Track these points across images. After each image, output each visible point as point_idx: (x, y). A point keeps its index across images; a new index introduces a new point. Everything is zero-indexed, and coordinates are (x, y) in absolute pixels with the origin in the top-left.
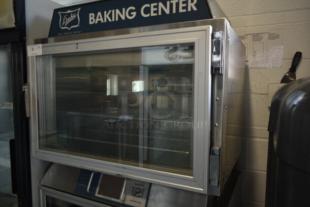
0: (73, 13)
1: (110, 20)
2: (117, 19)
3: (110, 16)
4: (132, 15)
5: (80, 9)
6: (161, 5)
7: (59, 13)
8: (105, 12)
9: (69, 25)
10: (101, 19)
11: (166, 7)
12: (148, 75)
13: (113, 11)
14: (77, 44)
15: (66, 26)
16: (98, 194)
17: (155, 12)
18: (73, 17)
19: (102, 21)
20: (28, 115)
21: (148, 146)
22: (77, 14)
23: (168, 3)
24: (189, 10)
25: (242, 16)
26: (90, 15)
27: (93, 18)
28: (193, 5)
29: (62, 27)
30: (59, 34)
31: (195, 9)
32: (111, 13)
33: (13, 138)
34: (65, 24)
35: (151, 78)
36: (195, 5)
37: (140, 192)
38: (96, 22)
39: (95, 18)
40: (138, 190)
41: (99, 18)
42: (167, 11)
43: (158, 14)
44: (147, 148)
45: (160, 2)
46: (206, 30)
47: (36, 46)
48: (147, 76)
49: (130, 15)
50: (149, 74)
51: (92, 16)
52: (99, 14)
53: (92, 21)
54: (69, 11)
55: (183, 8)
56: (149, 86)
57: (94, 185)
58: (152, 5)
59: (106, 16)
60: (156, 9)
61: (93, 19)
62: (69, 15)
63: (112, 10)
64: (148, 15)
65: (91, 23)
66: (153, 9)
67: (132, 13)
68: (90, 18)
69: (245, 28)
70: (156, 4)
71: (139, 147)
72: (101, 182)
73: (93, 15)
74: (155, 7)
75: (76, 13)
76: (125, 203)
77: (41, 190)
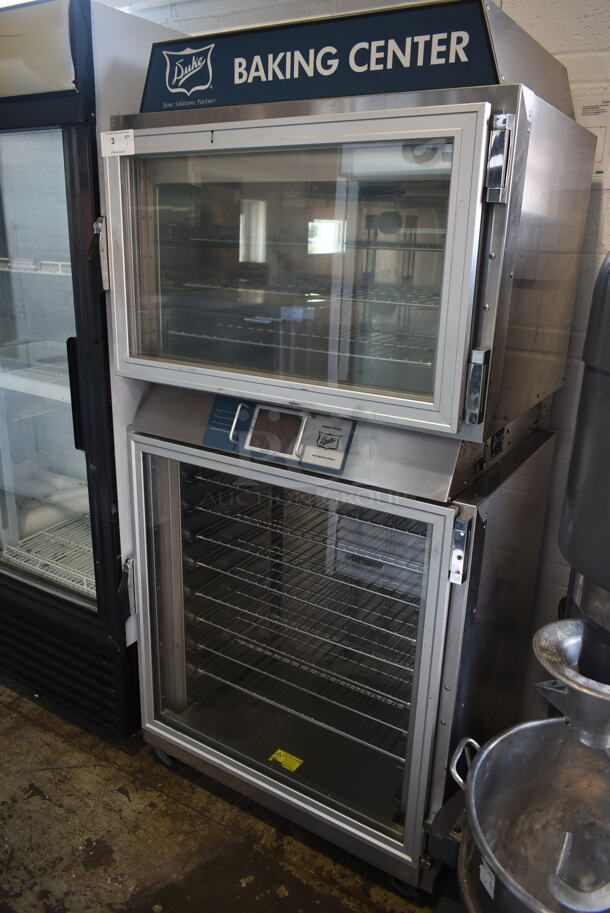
0: (198, 55)
1: (281, 76)
2: (296, 75)
3: (282, 66)
4: (331, 66)
5: (213, 46)
6: (392, 45)
7: (164, 52)
8: (271, 57)
9: (188, 84)
10: (261, 73)
11: (404, 52)
12: (356, 202)
13: (289, 54)
14: (212, 131)
15: (181, 87)
16: (251, 444)
17: (379, 61)
18: (197, 65)
19: (264, 79)
20: (106, 287)
21: (352, 352)
22: (206, 57)
23: (409, 41)
24: (452, 59)
25: (600, 50)
26: (237, 61)
27: (242, 70)
28: (460, 49)
29: (172, 87)
30: (165, 106)
31: (464, 58)
32: (284, 59)
33: (74, 335)
34: (178, 81)
35: (365, 211)
36: (465, 49)
37: (332, 441)
38: (250, 80)
39: (248, 69)
40: (329, 438)
41: (257, 70)
42: (406, 62)
43: (385, 66)
44: (348, 355)
45: (391, 38)
46: (476, 112)
47: (120, 135)
48: (354, 205)
49: (326, 67)
50: (360, 200)
51: (240, 65)
52: (257, 59)
53: (241, 75)
54: (188, 51)
55: (440, 55)
56: (359, 229)
57: (243, 427)
58: (375, 44)
59: (273, 66)
60: (381, 55)
61: (242, 72)
62: (187, 60)
63: (286, 51)
64: (364, 69)
65: (237, 81)
66: (375, 55)
67: (329, 62)
68: (237, 70)
69: (605, 85)
70: (381, 43)
71: (330, 353)
72: (256, 424)
73: (243, 61)
74: (379, 49)
75: (204, 54)
76: (303, 460)
77: (133, 443)
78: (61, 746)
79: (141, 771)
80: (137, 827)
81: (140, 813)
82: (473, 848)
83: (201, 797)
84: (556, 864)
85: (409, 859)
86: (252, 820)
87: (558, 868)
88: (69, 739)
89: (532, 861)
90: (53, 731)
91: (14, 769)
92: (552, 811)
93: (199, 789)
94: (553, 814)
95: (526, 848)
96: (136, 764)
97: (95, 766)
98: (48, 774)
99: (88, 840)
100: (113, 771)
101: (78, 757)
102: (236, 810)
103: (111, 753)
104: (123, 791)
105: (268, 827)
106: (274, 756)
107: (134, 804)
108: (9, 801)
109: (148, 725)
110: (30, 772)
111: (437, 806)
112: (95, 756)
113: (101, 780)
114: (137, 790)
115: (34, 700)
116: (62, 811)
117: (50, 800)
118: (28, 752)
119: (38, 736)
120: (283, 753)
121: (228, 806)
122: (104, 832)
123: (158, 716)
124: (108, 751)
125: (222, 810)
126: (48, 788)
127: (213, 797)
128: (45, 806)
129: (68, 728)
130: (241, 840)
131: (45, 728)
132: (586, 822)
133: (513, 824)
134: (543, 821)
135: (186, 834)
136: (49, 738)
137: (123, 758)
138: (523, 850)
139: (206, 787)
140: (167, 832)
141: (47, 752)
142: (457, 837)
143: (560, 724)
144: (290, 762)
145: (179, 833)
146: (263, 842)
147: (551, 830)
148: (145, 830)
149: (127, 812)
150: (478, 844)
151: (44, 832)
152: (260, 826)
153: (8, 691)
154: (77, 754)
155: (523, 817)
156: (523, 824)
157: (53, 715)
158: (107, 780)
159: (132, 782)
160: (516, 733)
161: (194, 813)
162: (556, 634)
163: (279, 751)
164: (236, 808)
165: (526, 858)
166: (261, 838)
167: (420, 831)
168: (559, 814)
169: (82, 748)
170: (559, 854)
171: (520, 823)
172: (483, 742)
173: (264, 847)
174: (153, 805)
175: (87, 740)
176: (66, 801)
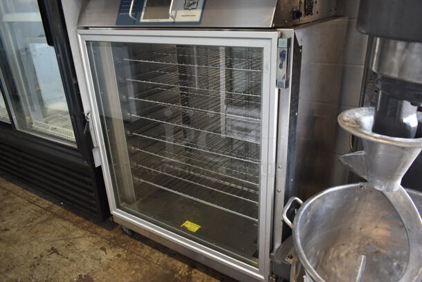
16: (144, 18)
37: (194, 3)
76: (176, 20)
77: (79, 36)
78: (71, 227)
79: (115, 238)
80: (109, 267)
81: (111, 260)
82: (299, 268)
83: (147, 250)
84: (356, 275)
85: (263, 278)
86: (175, 261)
87: (358, 278)
88: (76, 224)
89: (339, 275)
90: (69, 220)
91: (44, 240)
92: (351, 245)
93: (146, 246)
94: (352, 247)
95: (335, 268)
96: (112, 235)
97: (89, 237)
98: (63, 242)
99: (80, 275)
100: (99, 239)
101: (81, 232)
102: (166, 256)
103: (99, 230)
104: (103, 249)
105: (183, 264)
106: (184, 224)
107: (109, 255)
108: (39, 257)
109: (114, 212)
110: (53, 241)
111: (277, 245)
112: (89, 231)
113: (91, 244)
114: (111, 248)
115: (60, 205)
116: (67, 261)
117: (62, 255)
118: (53, 231)
119: (59, 223)
120: (189, 222)
121: (161, 254)
122: (90, 271)
123: (118, 207)
124: (97, 229)
125: (159, 257)
126: (61, 249)
127: (153, 250)
128: (58, 259)
129: (77, 218)
130: (168, 272)
131: (64, 219)
132: (374, 251)
133: (326, 253)
134: (346, 251)
135: (137, 270)
136: (66, 224)
137: (105, 232)
138: (333, 269)
139: (150, 245)
140: (126, 269)
141: (63, 231)
142: (290, 261)
143: (356, 188)
144: (192, 227)
145: (132, 270)
146: (180, 273)
147: (351, 256)
148: (113, 269)
149: (104, 260)
150: (303, 263)
151: (56, 272)
152: (179, 264)
153: (47, 202)
154: (80, 231)
155: (333, 249)
156: (333, 253)
157: (70, 213)
158: (95, 243)
159: (109, 244)
160: (327, 194)
161: (142, 259)
162: (354, 114)
163: (187, 222)
164: (166, 255)
165: (335, 274)
166: (180, 270)
167: (268, 260)
168: (357, 246)
169: (83, 228)
170: (358, 269)
171: (331, 253)
172: (305, 199)
173: (180, 275)
174: (119, 256)
175: (86, 224)
176: (71, 255)
